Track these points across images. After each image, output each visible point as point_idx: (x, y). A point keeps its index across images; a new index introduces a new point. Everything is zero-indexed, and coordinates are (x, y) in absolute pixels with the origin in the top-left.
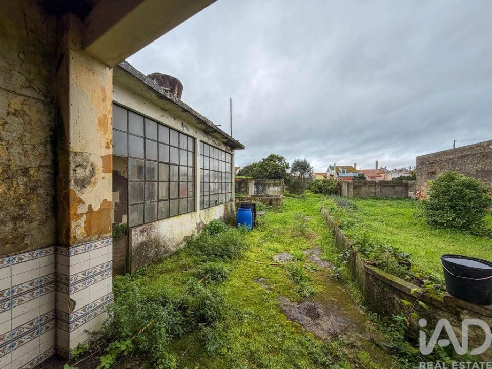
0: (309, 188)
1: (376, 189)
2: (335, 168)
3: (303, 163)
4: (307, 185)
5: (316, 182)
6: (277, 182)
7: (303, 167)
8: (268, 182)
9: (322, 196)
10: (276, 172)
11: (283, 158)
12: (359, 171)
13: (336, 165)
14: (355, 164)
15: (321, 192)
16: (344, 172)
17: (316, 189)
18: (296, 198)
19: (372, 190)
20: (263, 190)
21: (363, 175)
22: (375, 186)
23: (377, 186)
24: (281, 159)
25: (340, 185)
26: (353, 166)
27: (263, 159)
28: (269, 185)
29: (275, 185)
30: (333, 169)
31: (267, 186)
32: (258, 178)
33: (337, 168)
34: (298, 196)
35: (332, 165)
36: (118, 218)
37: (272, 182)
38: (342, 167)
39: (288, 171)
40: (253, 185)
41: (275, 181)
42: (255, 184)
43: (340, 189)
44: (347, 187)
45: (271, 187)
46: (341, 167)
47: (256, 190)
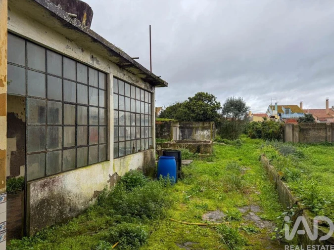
0: (245, 133)
1: (326, 133)
2: (276, 108)
3: (237, 102)
4: (243, 129)
5: (253, 125)
6: (207, 125)
7: (237, 106)
8: (195, 125)
9: (261, 142)
10: (205, 114)
11: (213, 97)
12: (306, 111)
13: (278, 105)
14: (301, 103)
15: (260, 137)
16: (287, 112)
17: (254, 133)
18: (229, 144)
19: (322, 133)
20: (190, 134)
21: (311, 116)
22: (326, 128)
23: (328, 129)
24: (210, 98)
25: (282, 128)
26: (299, 106)
27: (189, 98)
28: (197, 129)
29: (204, 129)
30: (274, 109)
31: (194, 130)
32: (183, 120)
33: (280, 107)
34: (232, 142)
35: (274, 104)
36: (14, 170)
37: (201, 125)
38: (286, 107)
39: (220, 112)
40: (178, 129)
41: (203, 124)
42: (180, 128)
43: (284, 132)
44: (291, 130)
45: (199, 131)
46: (284, 106)
47: (181, 134)
